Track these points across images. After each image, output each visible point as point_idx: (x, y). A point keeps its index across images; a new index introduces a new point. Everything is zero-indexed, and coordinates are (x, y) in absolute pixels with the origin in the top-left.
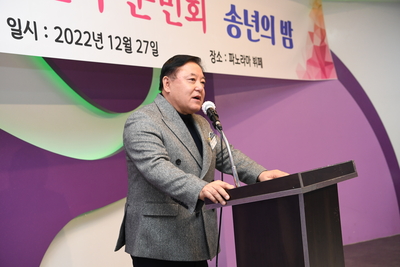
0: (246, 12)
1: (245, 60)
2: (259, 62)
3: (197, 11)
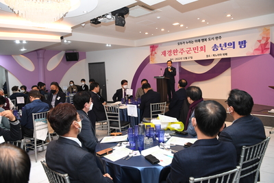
0: (220, 45)
1: (219, 55)
2: (226, 54)
3: (203, 49)
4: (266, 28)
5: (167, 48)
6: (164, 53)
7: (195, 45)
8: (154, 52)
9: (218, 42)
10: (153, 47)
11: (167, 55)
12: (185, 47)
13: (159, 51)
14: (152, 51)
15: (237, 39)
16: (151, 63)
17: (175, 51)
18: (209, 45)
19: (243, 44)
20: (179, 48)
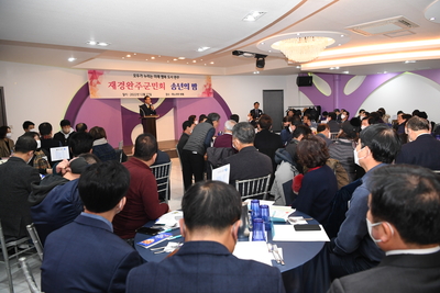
0: (178, 84)
1: (177, 94)
2: (183, 94)
3: (162, 86)
4: (208, 77)
5: (118, 79)
6: (113, 85)
7: (154, 80)
8: (95, 81)
9: (176, 81)
10: (94, 74)
11: (118, 88)
12: (143, 81)
13: (105, 81)
14: (92, 79)
15: (191, 82)
16: (91, 96)
17: (130, 85)
18: (169, 82)
19: (195, 86)
20: (135, 80)
